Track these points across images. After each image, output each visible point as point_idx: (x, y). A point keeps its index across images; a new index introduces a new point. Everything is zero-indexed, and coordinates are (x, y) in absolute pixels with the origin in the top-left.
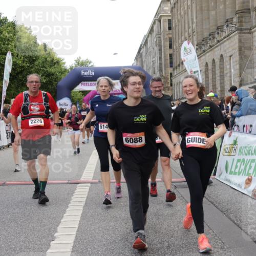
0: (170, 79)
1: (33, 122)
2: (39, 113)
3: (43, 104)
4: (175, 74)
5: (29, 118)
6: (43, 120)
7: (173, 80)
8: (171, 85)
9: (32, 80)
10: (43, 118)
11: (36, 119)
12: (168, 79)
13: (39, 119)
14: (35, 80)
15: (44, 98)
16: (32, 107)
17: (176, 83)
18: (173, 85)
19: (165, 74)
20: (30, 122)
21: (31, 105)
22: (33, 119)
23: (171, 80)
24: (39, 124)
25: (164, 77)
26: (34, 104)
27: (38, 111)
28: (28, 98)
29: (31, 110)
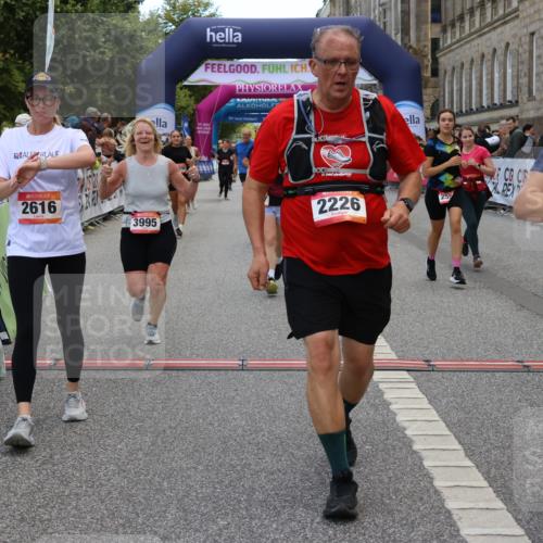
0: (430, 57)
1: (328, 205)
2: (348, 173)
3: (365, 139)
4: (449, 42)
5: (314, 193)
6: (362, 202)
7: (441, 60)
8: (435, 73)
10: (362, 192)
11: (338, 195)
12: (426, 56)
13: (350, 195)
14: (345, 53)
15: (366, 115)
16: (324, 152)
17: (449, 68)
18: (441, 73)
19: (418, 40)
20: (315, 205)
21: (320, 145)
22: (326, 196)
23: (435, 60)
24: (350, 214)
25: (415, 49)
26: (329, 138)
27: (345, 167)
28: (312, 117)
29: (320, 162)
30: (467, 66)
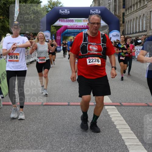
3: (101, 44)
4: (127, 14)
7: (126, 19)
8: (123, 22)
9: (95, 21)
11: (94, 58)
12: (121, 18)
14: (97, 21)
16: (91, 47)
17: (127, 21)
18: (125, 22)
19: (119, 13)
20: (88, 61)
21: (90, 45)
22: (91, 58)
23: (123, 19)
25: (118, 16)
27: (96, 51)
30: (132, 20)
